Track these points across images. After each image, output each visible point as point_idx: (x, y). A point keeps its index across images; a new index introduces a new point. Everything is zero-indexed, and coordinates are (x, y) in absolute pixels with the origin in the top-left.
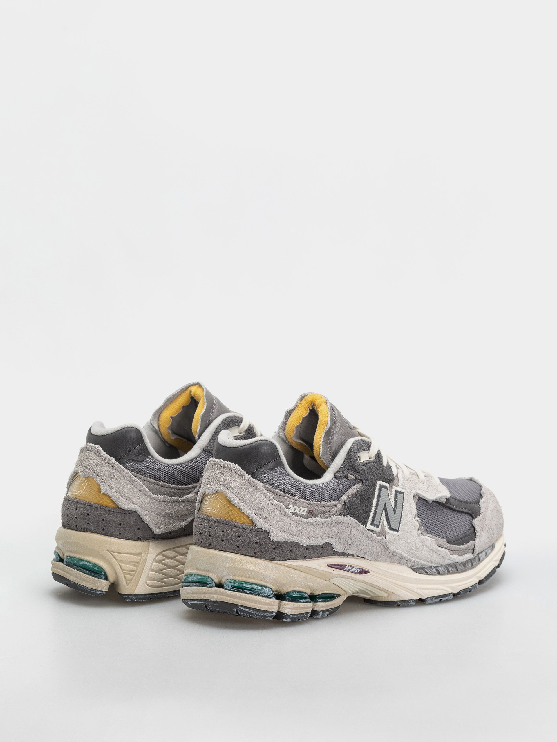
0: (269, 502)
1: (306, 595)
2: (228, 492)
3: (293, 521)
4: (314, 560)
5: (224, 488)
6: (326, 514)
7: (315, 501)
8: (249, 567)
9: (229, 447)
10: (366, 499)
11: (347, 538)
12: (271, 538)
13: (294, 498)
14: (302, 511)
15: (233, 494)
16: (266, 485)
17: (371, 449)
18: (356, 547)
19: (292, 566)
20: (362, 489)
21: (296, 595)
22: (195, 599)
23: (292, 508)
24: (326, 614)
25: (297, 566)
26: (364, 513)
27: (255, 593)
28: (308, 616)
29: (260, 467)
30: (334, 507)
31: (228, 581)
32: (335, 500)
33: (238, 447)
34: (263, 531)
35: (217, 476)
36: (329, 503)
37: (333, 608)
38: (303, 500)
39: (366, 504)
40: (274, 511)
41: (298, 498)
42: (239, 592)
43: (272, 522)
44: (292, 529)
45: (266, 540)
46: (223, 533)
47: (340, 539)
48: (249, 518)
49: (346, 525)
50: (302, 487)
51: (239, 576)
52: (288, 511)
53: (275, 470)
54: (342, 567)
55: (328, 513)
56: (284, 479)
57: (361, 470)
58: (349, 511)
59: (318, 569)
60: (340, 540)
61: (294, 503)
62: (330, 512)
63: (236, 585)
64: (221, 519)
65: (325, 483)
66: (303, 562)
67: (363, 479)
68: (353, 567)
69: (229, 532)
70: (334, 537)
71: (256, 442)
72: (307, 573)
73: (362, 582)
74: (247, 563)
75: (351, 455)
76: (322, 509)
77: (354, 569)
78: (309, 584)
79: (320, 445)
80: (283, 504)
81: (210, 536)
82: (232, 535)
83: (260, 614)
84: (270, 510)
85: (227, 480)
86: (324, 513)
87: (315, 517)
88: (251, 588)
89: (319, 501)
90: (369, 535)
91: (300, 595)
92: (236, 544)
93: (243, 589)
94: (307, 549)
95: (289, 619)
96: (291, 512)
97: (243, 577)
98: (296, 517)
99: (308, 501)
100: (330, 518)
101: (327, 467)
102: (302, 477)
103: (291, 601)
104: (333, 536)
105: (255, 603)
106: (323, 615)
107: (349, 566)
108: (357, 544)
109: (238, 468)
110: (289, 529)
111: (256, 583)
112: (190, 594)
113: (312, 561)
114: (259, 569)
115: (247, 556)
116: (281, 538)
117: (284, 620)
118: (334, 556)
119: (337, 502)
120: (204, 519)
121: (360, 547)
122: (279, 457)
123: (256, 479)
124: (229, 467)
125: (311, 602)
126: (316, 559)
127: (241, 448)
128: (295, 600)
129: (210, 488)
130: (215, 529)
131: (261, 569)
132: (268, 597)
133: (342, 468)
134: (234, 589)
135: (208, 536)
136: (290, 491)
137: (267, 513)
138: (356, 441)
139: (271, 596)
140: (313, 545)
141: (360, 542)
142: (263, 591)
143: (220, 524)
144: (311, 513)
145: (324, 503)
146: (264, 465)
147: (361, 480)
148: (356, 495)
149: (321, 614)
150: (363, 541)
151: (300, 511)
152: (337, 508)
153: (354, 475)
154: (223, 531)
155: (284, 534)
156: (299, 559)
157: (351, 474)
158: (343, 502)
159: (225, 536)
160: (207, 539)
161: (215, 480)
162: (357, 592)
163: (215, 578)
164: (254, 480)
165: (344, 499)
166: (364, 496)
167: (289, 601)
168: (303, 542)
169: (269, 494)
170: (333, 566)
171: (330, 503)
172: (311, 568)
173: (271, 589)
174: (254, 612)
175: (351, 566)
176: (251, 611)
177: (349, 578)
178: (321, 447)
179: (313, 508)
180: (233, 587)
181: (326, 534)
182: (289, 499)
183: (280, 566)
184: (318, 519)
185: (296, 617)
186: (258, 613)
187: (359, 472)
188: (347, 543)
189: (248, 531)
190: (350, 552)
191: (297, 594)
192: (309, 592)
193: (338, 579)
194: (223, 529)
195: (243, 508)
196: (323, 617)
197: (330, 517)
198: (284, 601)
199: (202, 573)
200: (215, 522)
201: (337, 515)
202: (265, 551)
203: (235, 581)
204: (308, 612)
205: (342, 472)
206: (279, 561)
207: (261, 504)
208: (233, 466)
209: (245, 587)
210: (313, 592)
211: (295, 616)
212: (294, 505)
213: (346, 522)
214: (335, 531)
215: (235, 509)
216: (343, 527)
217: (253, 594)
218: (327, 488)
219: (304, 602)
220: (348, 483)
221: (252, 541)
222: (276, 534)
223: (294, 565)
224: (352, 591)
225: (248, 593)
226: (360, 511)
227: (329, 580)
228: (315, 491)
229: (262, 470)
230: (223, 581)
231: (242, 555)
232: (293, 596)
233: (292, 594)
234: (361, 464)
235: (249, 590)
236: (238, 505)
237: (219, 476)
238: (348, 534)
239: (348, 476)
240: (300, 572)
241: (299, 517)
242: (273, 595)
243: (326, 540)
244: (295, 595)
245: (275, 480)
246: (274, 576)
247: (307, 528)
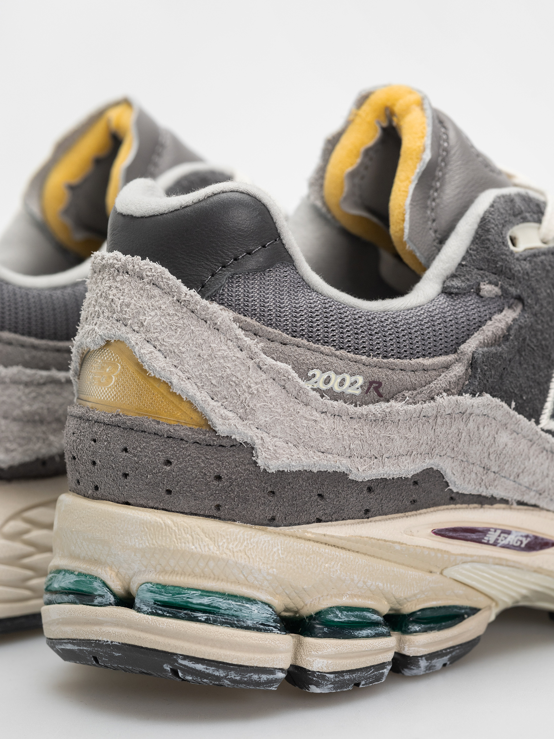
0: (251, 363)
1: (375, 617)
2: (133, 338)
3: (323, 415)
4: (393, 518)
5: (123, 328)
6: (419, 390)
7: (385, 357)
8: (198, 546)
9: (138, 218)
10: (535, 348)
11: (486, 454)
12: (260, 462)
13: (322, 348)
14: (347, 383)
15: (148, 345)
16: (241, 316)
17: (546, 219)
18: (512, 478)
19: (327, 539)
20: (523, 321)
21: (342, 617)
22: (68, 639)
23: (320, 378)
24: (438, 663)
25: (341, 538)
26: (530, 387)
27: (220, 618)
28: (383, 673)
29: (223, 267)
30: (443, 372)
31: (145, 588)
32: (446, 353)
33: (161, 214)
34: (235, 443)
35: (106, 298)
36: (427, 362)
37: (458, 646)
38: (351, 355)
39: (536, 361)
40: (266, 386)
41: (337, 350)
42: (175, 617)
43: (262, 418)
44: (320, 435)
45: (245, 470)
46: (124, 453)
47: (464, 460)
48: (195, 410)
49: (480, 419)
50: (346, 319)
51: (173, 572)
52: (307, 386)
53: (267, 274)
54: (477, 534)
55: (426, 387)
56: (293, 297)
57: (519, 270)
58: (487, 381)
59: (404, 542)
60: (467, 461)
61: (324, 363)
62: (432, 385)
63: (165, 598)
64: (119, 415)
65: (416, 308)
66: (359, 526)
67: (525, 295)
68: (509, 533)
69: (140, 452)
70: (448, 454)
71: (209, 197)
72: (374, 556)
73: (538, 571)
74: (195, 536)
75: (488, 231)
76: (409, 378)
77: (511, 539)
78: (381, 585)
79: (405, 210)
80: (290, 367)
81: (94, 463)
82: (150, 458)
83: (238, 678)
84: (252, 385)
85: (132, 306)
86: (415, 389)
87: (388, 401)
88: (209, 606)
89: (399, 355)
90: (547, 446)
91: (357, 616)
92: (161, 485)
93: (185, 609)
94: (370, 489)
95: (326, 685)
96: (315, 387)
97: (185, 574)
98: (332, 402)
99: (364, 358)
100: (432, 401)
101: (425, 268)
102: (348, 293)
103: (329, 637)
104: (444, 452)
105: (221, 648)
106: (429, 668)
107: (495, 531)
108: (516, 470)
109: (159, 270)
110: (313, 436)
111: (221, 591)
112: (58, 624)
113: (387, 522)
114: (228, 552)
115: (196, 515)
116: (288, 461)
117: (314, 689)
118: (452, 506)
119: (451, 357)
120: (80, 418)
121: (525, 480)
122: (279, 236)
123: (211, 298)
124: (138, 270)
125: (390, 635)
126: (400, 517)
127: (168, 216)
128: (340, 633)
129: (91, 332)
130: (105, 443)
131: (235, 550)
132: (259, 630)
133: (463, 265)
134: (161, 610)
135: (90, 466)
136: (310, 329)
137: (246, 395)
138: (503, 196)
139: (269, 626)
140: (386, 479)
141: (523, 466)
142: (244, 613)
143: (117, 430)
144: (376, 389)
145: (413, 361)
146: (235, 259)
147: (520, 299)
148: (506, 337)
149: (423, 663)
150: (533, 463)
151: (341, 384)
152: (452, 374)
153: (499, 286)
154: (126, 450)
155: (299, 450)
156: (349, 518)
157: (490, 283)
158: (467, 357)
159: (131, 463)
160: (87, 473)
161: (103, 308)
162: (525, 597)
163: (113, 581)
164: (205, 302)
165: (470, 349)
166: (527, 341)
167: (325, 637)
168: (354, 471)
169: (248, 341)
170: (451, 534)
171: (430, 360)
172: (385, 541)
173: (267, 607)
174: (221, 673)
175: (504, 532)
176: (214, 670)
177: (499, 562)
178: (407, 217)
179: (380, 375)
180: (158, 605)
181: (423, 447)
182: (308, 353)
183: (292, 540)
184: (395, 405)
185: (348, 680)
186: (232, 675)
187: (512, 277)
188: (486, 469)
189: (193, 446)
190: (499, 493)
191: (347, 616)
192: (385, 608)
193: (467, 566)
194: (125, 443)
195: (175, 381)
196: (430, 672)
197: (433, 398)
198: (308, 636)
199: (80, 568)
200: (104, 423)
201: (453, 394)
202: (246, 500)
203: (164, 586)
204: (384, 663)
205: (464, 276)
206: (290, 525)
207: (228, 370)
208: (146, 267)
209: (191, 603)
210: (397, 607)
211: (343, 676)
212: (323, 369)
213: (478, 412)
214: (450, 436)
215: (157, 386)
216: (471, 425)
217: (214, 622)
218: (422, 320)
219: (367, 637)
220: (480, 306)
221: (205, 474)
222: (275, 450)
223: (333, 537)
224: (512, 597)
225: (200, 621)
226: (519, 381)
227: (442, 570)
228: (386, 329)
229: (228, 274)
230: (134, 588)
231: (181, 515)
232: (333, 621)
233: (331, 617)
234: (517, 256)
235: (204, 611)
236: (163, 373)
237: (111, 297)
238: (487, 445)
239: (482, 286)
240: (351, 556)
241: (341, 403)
242: (275, 621)
243: (424, 464)
244: (340, 618)
245: (266, 301)
246: (272, 568)
247: (367, 431)
